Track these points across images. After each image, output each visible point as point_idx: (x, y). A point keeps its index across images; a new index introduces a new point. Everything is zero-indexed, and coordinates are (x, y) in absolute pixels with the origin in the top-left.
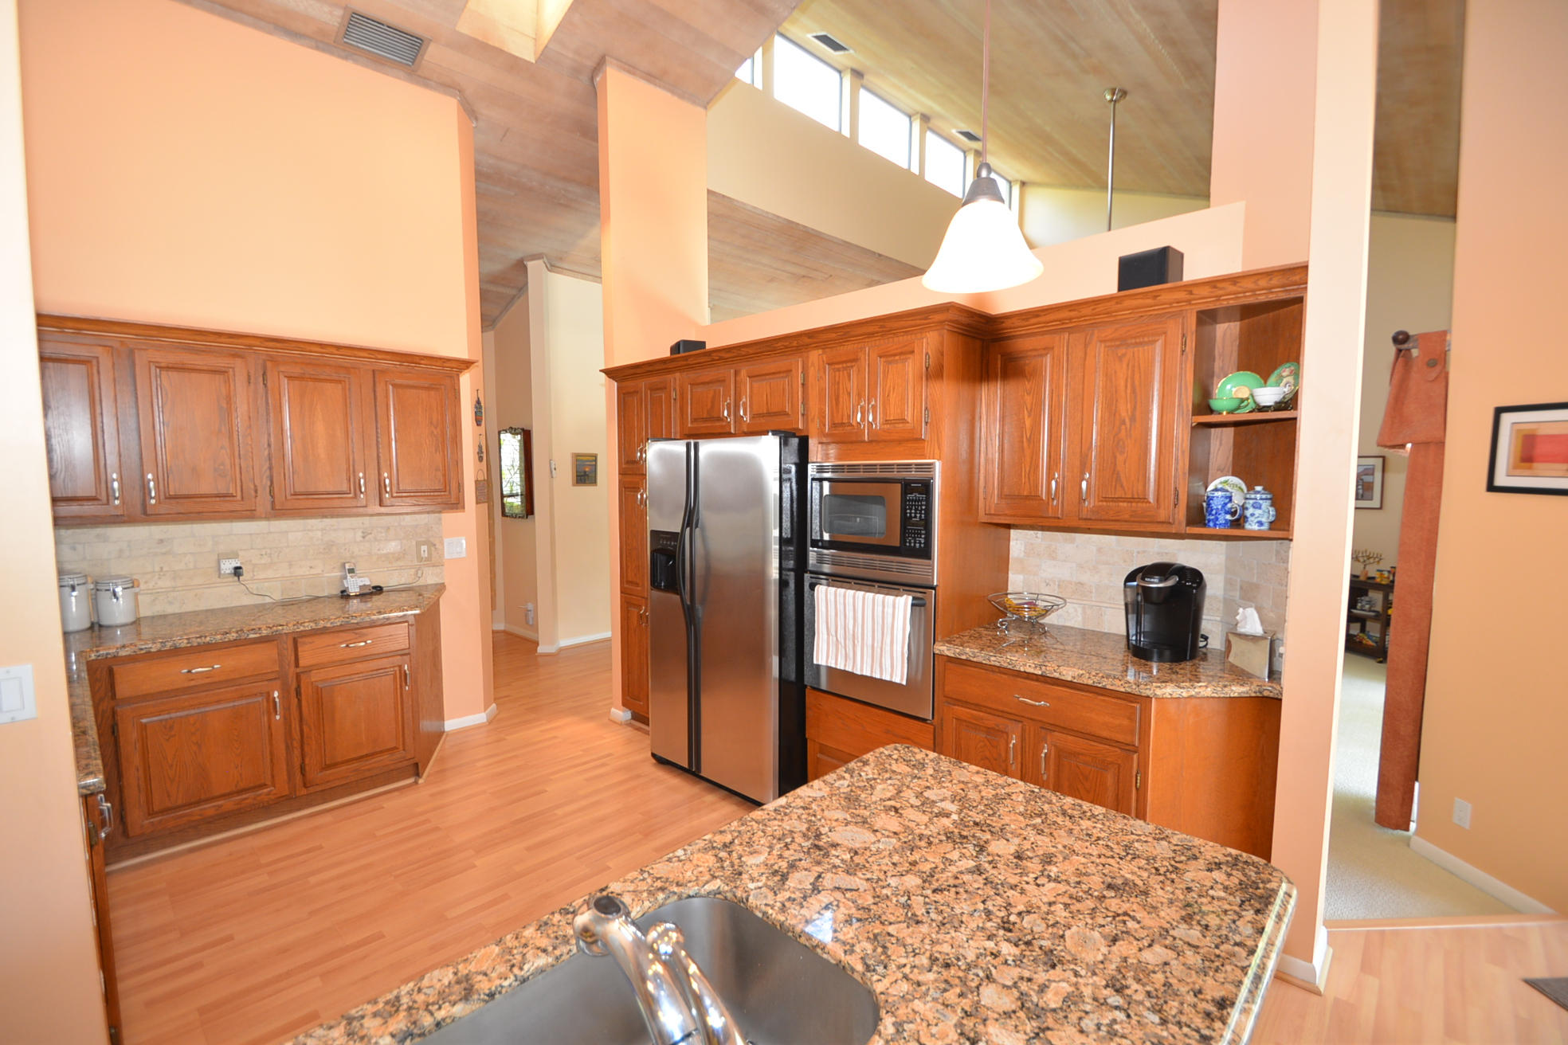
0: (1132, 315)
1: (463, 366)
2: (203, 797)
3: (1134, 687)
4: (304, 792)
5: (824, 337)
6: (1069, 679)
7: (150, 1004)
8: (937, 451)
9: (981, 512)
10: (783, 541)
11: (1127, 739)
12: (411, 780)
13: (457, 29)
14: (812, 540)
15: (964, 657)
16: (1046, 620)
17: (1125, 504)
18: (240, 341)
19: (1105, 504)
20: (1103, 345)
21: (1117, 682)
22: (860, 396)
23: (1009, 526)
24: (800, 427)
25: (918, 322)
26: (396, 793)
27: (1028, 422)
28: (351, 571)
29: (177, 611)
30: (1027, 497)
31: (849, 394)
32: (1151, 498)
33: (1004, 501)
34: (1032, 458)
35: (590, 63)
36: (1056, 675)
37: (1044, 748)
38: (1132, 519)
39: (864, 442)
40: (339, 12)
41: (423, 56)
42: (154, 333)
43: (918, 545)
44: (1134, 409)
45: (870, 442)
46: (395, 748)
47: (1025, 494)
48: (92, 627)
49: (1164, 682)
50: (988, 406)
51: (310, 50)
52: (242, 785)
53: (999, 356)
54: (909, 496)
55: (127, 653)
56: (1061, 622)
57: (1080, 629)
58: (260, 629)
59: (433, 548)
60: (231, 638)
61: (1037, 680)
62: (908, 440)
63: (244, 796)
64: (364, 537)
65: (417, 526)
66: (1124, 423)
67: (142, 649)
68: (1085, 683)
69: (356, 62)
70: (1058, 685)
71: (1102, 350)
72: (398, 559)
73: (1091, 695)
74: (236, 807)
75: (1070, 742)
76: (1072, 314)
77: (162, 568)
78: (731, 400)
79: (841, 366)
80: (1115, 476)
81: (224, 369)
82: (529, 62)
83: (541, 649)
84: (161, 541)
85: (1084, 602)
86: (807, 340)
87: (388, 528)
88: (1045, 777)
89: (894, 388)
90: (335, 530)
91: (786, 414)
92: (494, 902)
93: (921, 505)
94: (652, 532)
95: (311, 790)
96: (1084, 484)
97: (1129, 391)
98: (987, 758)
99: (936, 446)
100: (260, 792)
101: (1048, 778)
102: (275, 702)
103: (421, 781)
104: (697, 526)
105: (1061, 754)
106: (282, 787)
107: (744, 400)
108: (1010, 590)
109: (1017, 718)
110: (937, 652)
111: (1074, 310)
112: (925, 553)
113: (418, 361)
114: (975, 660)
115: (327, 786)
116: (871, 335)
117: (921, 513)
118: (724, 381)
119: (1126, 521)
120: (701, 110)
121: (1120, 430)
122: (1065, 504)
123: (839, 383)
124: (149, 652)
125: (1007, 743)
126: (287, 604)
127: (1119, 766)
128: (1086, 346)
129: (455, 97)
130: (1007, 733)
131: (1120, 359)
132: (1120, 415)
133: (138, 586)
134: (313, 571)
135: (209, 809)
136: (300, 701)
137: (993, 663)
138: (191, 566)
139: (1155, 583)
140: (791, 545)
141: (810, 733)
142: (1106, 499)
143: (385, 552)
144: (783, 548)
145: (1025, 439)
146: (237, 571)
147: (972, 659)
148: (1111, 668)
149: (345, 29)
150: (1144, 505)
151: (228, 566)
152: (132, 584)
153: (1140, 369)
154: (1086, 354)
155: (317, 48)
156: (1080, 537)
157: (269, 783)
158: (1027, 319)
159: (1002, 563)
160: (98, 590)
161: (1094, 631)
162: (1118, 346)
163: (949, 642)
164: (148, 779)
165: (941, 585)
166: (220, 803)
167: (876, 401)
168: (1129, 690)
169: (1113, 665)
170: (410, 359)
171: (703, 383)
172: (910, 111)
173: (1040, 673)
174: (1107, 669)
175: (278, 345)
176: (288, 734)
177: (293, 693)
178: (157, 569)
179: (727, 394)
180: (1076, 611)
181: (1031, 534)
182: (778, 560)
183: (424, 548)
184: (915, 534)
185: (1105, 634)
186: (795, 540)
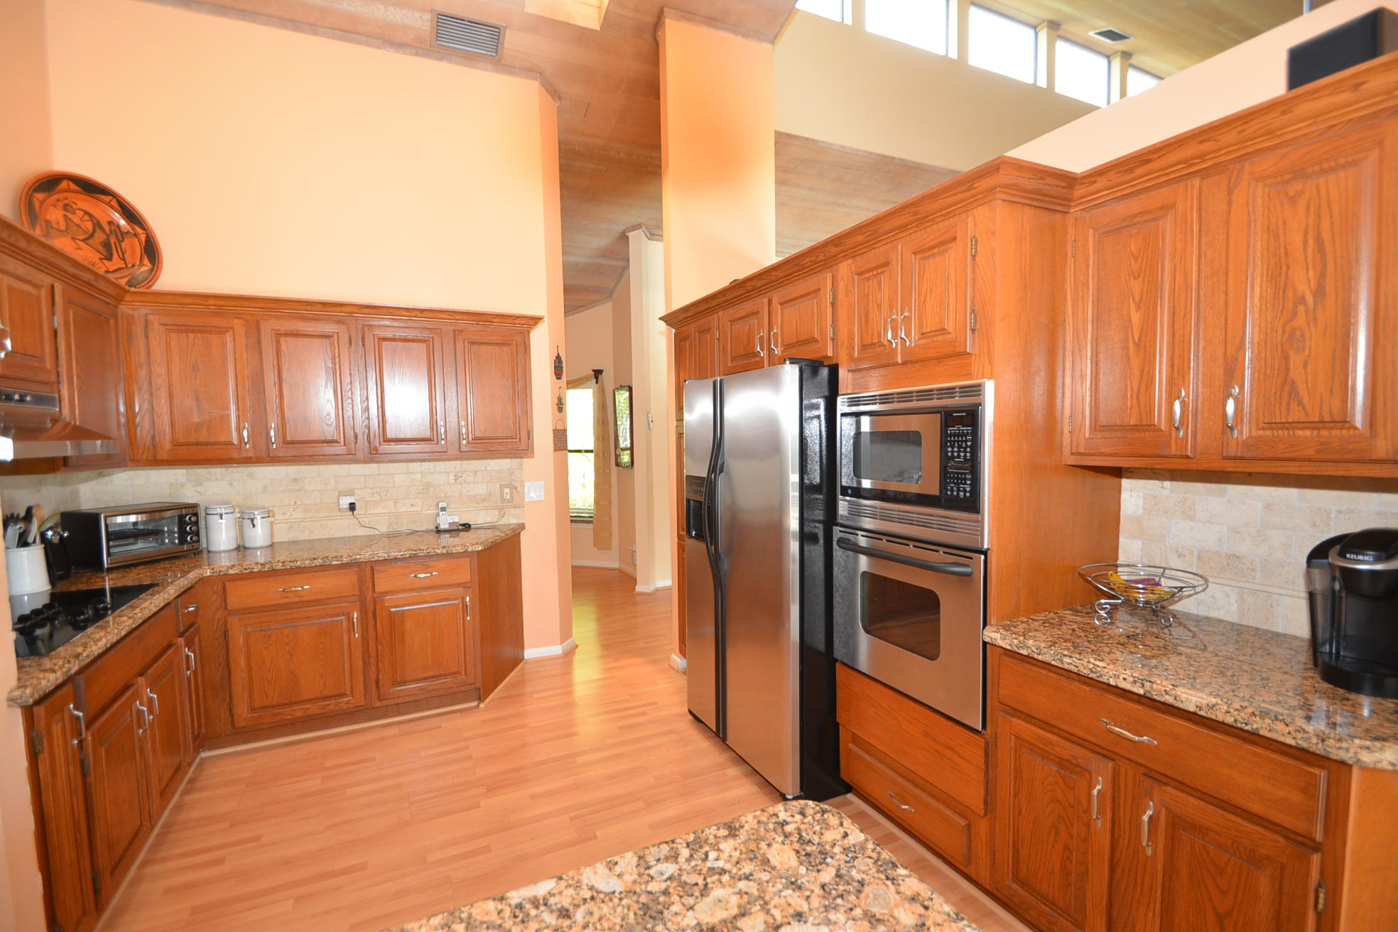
0: (1313, 128)
1: (532, 322)
2: (294, 700)
3: (1314, 740)
4: (378, 704)
5: (850, 242)
6: (1192, 708)
7: (168, 891)
8: (987, 367)
9: (1066, 452)
10: (804, 489)
11: (1300, 825)
12: (475, 704)
13: (526, 10)
14: (842, 487)
15: (1024, 652)
16: (1178, 607)
17: (1308, 433)
18: (343, 309)
19: (1268, 433)
20: (1260, 185)
21: (1280, 726)
22: (891, 307)
23: (1118, 473)
24: (830, 354)
25: (960, 196)
26: (459, 714)
27: (1136, 318)
28: (443, 509)
29: (307, 538)
30: (1135, 428)
31: (879, 306)
32: (1359, 420)
33: (1099, 435)
34: (1143, 371)
35: (650, 19)
36: (1169, 699)
37: (1147, 807)
38: (1322, 456)
39: (896, 364)
40: (427, 17)
41: (502, 44)
42: (274, 306)
43: (962, 494)
44: (1322, 276)
45: (904, 363)
46: (458, 673)
47: (1132, 422)
48: (238, 548)
49: (1377, 739)
50: (1075, 305)
51: (410, 57)
52: (326, 693)
53: (1091, 231)
54: (951, 430)
55: (236, 572)
56: (1202, 611)
57: (1233, 624)
58: (341, 557)
59: (514, 491)
60: (318, 564)
61: (1139, 702)
62: (949, 356)
63: (327, 703)
64: (455, 480)
65: (500, 471)
66: (1302, 300)
67: (246, 569)
68: (1221, 719)
69: (449, 61)
70: (1174, 715)
71: (1260, 191)
72: (484, 500)
73: (1230, 740)
74: (321, 712)
75: (1192, 807)
76: (1207, 147)
77: (295, 502)
78: (764, 333)
79: (871, 274)
80: (1287, 388)
81: (330, 334)
82: (594, 30)
83: (639, 588)
84: (295, 480)
85: (1241, 584)
86: (833, 250)
87: (476, 472)
88: (1149, 852)
89: (931, 291)
90: (432, 473)
91: (815, 341)
92: (474, 853)
93: (966, 441)
94: (687, 476)
95: (385, 703)
96: (1230, 407)
97: (1310, 250)
98: (1058, 801)
99: (987, 360)
100: (340, 700)
101: (1155, 853)
102: (353, 622)
103: (482, 706)
104: (721, 471)
105: (1176, 824)
106: (358, 699)
107: (775, 331)
108: (1122, 559)
109: (1106, 754)
110: (987, 640)
111: (1208, 140)
112: (972, 504)
113: (491, 320)
114: (1040, 658)
115: (400, 700)
116: (902, 228)
117: (965, 452)
118: (758, 313)
119: (1310, 460)
120: (767, 46)
121: (1295, 314)
122: (1199, 437)
123: (868, 296)
124: (252, 572)
125: (1091, 787)
126: (392, 536)
127: (1283, 867)
128: (1230, 192)
129: (535, 79)
130: (1090, 773)
131: (1293, 200)
132: (1295, 290)
133: (273, 516)
134: (413, 509)
135: (298, 711)
136: (376, 622)
137: (1066, 666)
138: (318, 501)
139: (1366, 564)
140: (821, 493)
141: (841, 717)
142: (1271, 425)
143: (473, 494)
144: (805, 496)
145: (1131, 344)
146: (352, 507)
147: (1035, 656)
148: (1274, 698)
149: (435, 31)
150: (1344, 432)
151: (345, 502)
152: (269, 514)
153: (1330, 211)
154: (1230, 203)
155: (417, 54)
156: (1234, 490)
157: (348, 692)
158: (1131, 170)
159: (1110, 523)
160: (243, 518)
161: (1258, 629)
162: (1288, 182)
163: (1006, 628)
164: (250, 680)
165: (995, 549)
166: (307, 706)
167: (910, 311)
168: (1305, 745)
169: (1278, 693)
170: (484, 318)
171: (741, 318)
172: (1033, 21)
173: (1141, 692)
174: (1265, 700)
175: (373, 311)
176: (366, 650)
177: (371, 615)
178: (292, 503)
179: (760, 326)
180: (1227, 596)
181: (1152, 485)
182: (797, 509)
183: (507, 490)
184: (958, 478)
185: (1278, 635)
186: (825, 486)
